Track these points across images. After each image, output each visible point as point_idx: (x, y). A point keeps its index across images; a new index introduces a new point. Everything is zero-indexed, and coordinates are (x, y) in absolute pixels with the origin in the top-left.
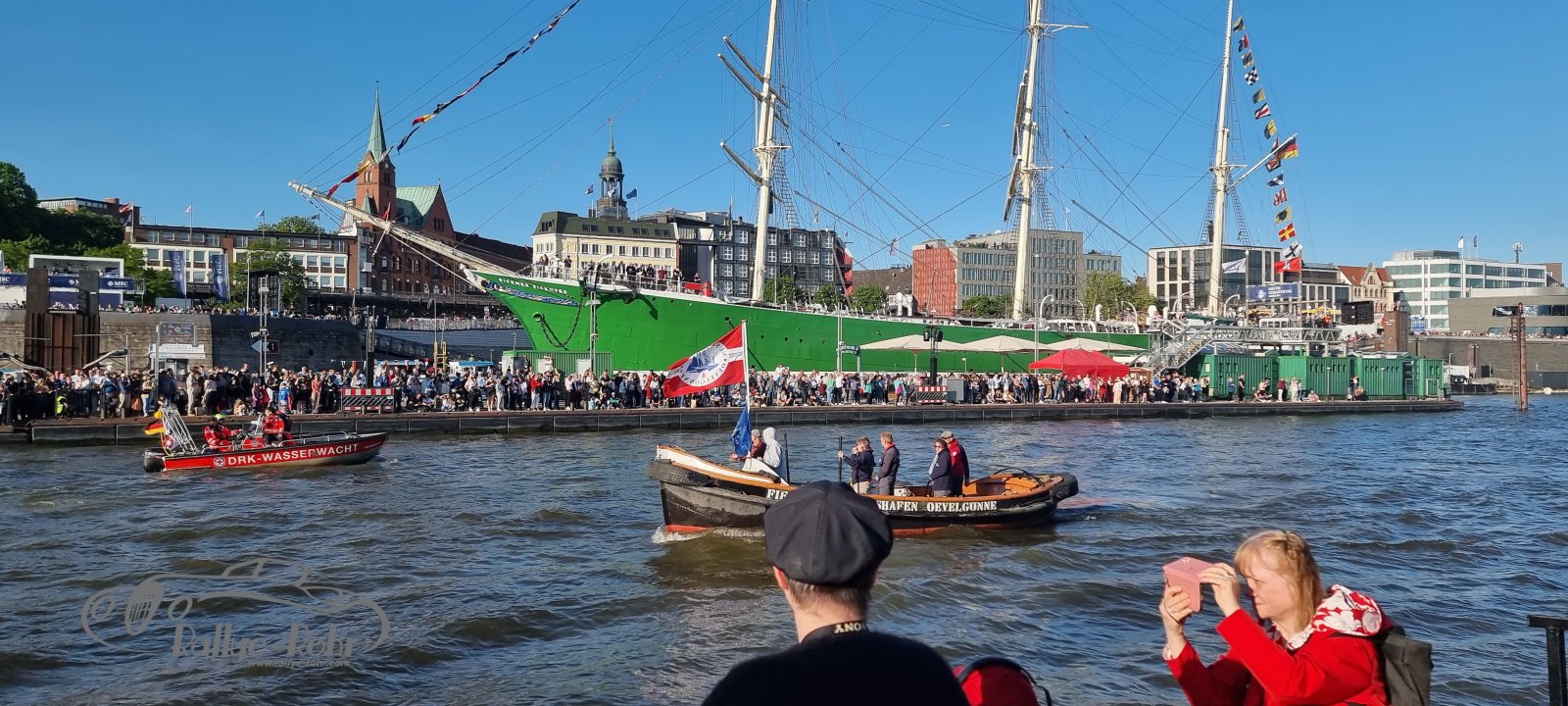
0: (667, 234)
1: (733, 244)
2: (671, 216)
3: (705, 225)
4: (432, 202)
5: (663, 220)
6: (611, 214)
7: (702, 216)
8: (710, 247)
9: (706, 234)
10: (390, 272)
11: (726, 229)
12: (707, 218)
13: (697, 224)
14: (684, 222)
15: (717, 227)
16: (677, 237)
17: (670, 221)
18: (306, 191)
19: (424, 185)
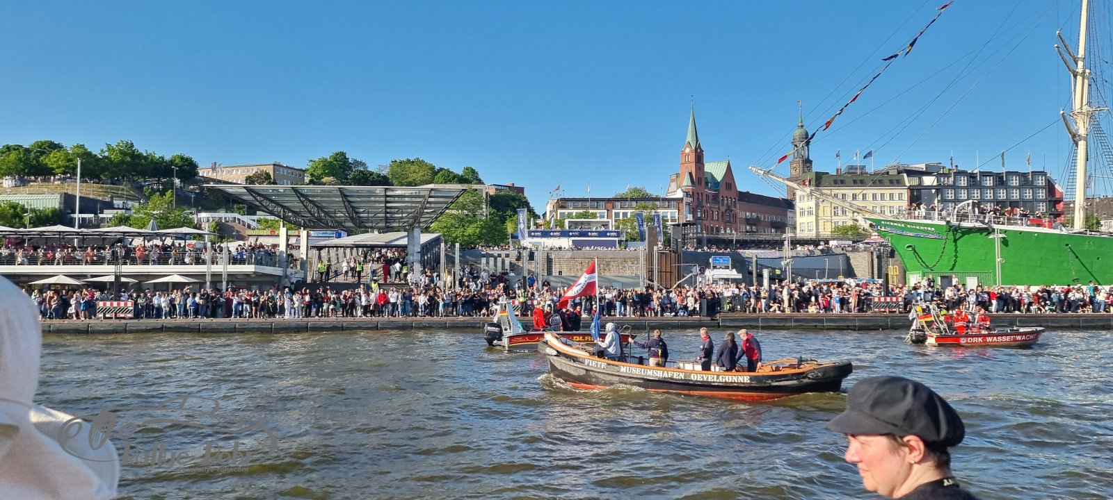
0: (898, 183)
1: (954, 187)
2: (901, 168)
3: (928, 173)
4: (725, 172)
5: (895, 172)
6: (853, 171)
7: (922, 167)
8: (933, 191)
9: (929, 181)
10: (702, 220)
11: (947, 175)
12: (926, 168)
13: (920, 174)
14: (911, 173)
15: (939, 176)
16: (908, 184)
17: (899, 173)
18: (759, 171)
19: (719, 161)
